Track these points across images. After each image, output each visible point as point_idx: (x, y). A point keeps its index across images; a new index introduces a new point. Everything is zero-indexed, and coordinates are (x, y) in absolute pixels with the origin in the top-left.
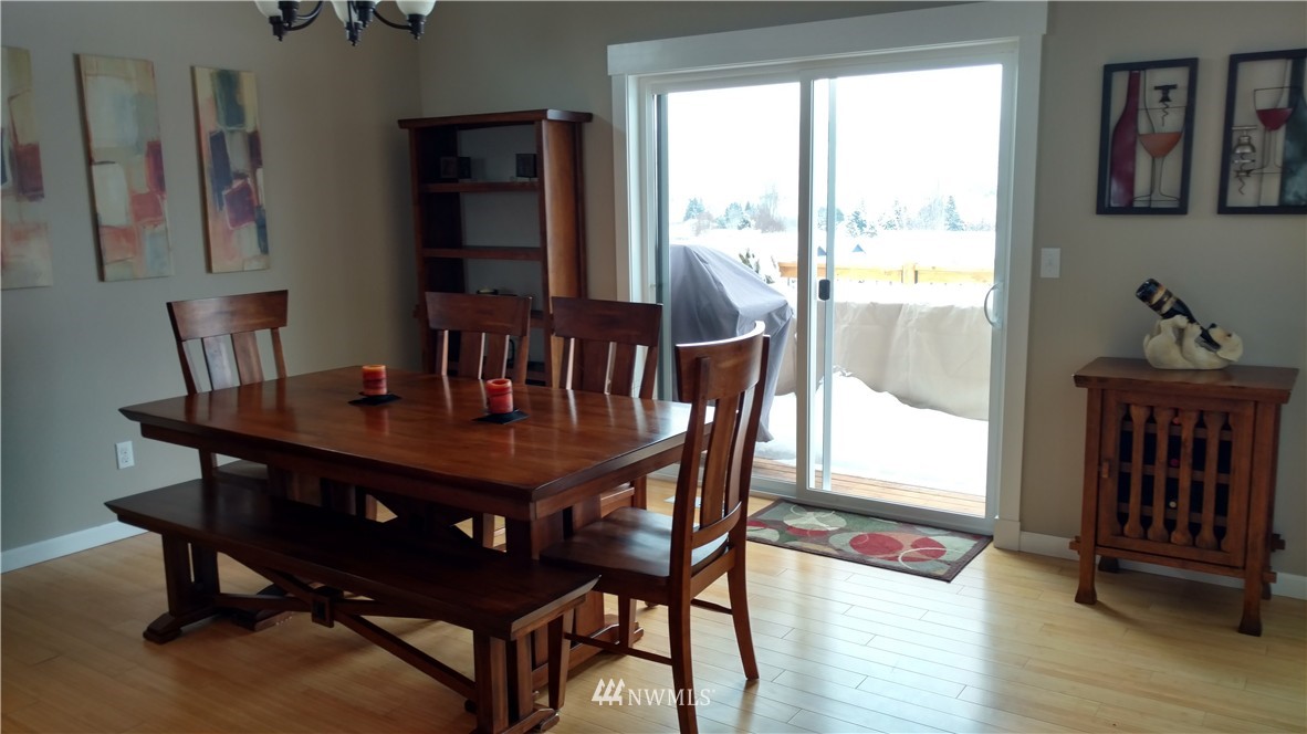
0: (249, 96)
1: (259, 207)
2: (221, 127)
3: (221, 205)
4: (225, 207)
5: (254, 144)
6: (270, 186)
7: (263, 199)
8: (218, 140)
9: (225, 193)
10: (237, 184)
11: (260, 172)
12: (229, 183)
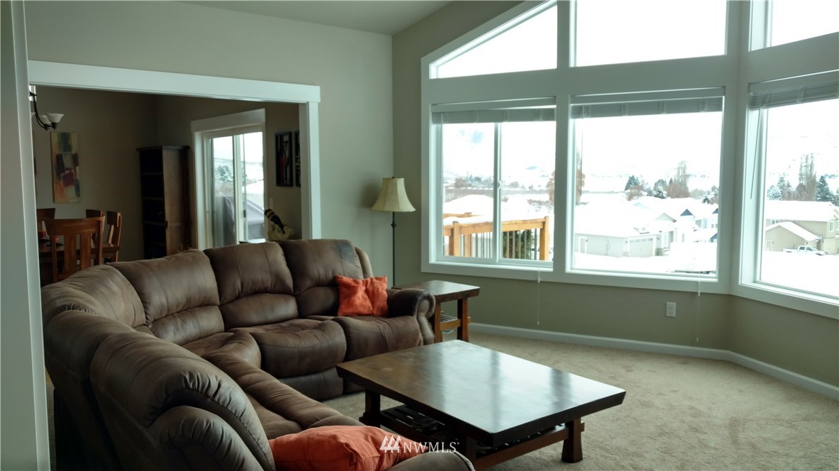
0: (74, 141)
1: (77, 180)
2: (61, 152)
3: (60, 179)
4: (62, 180)
5: (75, 159)
6: (81, 173)
7: (78, 177)
8: (59, 158)
9: (62, 175)
10: (67, 172)
11: (77, 168)
12: (64, 172)
